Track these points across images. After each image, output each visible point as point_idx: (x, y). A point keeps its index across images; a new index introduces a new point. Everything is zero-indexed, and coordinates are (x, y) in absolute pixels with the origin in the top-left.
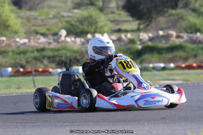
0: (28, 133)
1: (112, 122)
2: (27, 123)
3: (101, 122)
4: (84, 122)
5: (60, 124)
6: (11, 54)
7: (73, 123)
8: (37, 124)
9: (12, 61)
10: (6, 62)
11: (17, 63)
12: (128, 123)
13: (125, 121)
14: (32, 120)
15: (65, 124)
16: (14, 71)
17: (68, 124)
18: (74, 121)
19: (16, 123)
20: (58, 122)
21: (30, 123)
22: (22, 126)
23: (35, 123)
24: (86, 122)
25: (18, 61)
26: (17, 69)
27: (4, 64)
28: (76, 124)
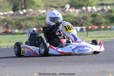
0: (49, 69)
1: (100, 62)
2: (48, 62)
3: (93, 62)
4: (82, 62)
5: (68, 63)
6: (35, 19)
7: (76, 62)
8: (54, 63)
9: (37, 24)
10: (33, 24)
11: (40, 25)
12: (110, 63)
13: (108, 62)
14: (50, 61)
15: (71, 63)
16: (38, 30)
17: (72, 63)
18: (76, 61)
19: (41, 63)
20: (66, 62)
21: (50, 63)
22: (45, 65)
23: (52, 63)
24: (84, 62)
25: (40, 24)
26: (39, 29)
27: (31, 26)
28: (78, 63)
